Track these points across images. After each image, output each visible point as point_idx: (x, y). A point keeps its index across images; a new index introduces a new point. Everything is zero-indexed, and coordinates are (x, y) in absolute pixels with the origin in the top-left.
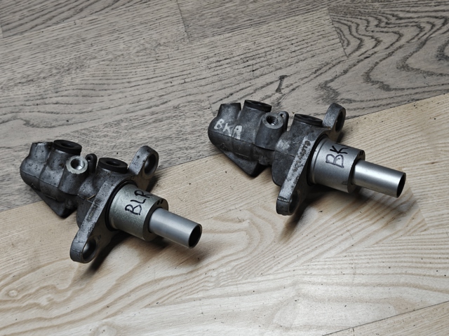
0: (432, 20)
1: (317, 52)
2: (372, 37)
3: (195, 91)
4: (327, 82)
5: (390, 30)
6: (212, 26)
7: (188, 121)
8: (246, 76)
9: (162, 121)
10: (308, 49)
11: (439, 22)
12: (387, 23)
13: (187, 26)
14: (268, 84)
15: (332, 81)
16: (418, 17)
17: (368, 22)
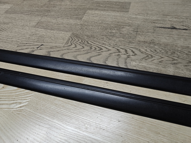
0: (96, 47)
1: (58, 42)
2: (75, 45)
3: (21, 39)
4: (51, 51)
5: (82, 45)
6: (42, 26)
7: (11, 45)
8: (35, 41)
9: (6, 42)
10: (56, 41)
11: (98, 49)
12: (83, 43)
13: (37, 24)
14: (37, 45)
15: (53, 51)
16: (93, 45)
17: (79, 40)
